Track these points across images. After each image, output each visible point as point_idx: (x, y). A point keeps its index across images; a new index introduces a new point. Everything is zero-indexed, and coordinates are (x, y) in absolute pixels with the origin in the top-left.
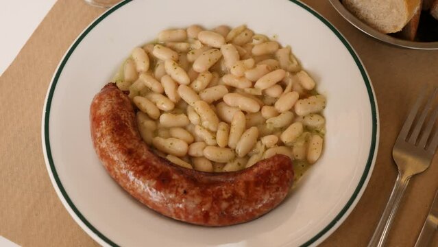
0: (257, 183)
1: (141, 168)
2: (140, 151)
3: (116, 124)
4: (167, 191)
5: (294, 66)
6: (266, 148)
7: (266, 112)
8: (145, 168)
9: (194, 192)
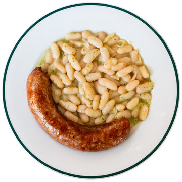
0: (110, 136)
1: (52, 122)
2: (52, 112)
3: (40, 97)
4: (65, 136)
5: (139, 62)
6: (118, 111)
7: (121, 90)
8: (54, 123)
9: (78, 137)
